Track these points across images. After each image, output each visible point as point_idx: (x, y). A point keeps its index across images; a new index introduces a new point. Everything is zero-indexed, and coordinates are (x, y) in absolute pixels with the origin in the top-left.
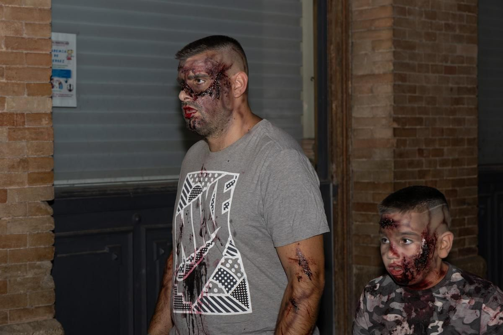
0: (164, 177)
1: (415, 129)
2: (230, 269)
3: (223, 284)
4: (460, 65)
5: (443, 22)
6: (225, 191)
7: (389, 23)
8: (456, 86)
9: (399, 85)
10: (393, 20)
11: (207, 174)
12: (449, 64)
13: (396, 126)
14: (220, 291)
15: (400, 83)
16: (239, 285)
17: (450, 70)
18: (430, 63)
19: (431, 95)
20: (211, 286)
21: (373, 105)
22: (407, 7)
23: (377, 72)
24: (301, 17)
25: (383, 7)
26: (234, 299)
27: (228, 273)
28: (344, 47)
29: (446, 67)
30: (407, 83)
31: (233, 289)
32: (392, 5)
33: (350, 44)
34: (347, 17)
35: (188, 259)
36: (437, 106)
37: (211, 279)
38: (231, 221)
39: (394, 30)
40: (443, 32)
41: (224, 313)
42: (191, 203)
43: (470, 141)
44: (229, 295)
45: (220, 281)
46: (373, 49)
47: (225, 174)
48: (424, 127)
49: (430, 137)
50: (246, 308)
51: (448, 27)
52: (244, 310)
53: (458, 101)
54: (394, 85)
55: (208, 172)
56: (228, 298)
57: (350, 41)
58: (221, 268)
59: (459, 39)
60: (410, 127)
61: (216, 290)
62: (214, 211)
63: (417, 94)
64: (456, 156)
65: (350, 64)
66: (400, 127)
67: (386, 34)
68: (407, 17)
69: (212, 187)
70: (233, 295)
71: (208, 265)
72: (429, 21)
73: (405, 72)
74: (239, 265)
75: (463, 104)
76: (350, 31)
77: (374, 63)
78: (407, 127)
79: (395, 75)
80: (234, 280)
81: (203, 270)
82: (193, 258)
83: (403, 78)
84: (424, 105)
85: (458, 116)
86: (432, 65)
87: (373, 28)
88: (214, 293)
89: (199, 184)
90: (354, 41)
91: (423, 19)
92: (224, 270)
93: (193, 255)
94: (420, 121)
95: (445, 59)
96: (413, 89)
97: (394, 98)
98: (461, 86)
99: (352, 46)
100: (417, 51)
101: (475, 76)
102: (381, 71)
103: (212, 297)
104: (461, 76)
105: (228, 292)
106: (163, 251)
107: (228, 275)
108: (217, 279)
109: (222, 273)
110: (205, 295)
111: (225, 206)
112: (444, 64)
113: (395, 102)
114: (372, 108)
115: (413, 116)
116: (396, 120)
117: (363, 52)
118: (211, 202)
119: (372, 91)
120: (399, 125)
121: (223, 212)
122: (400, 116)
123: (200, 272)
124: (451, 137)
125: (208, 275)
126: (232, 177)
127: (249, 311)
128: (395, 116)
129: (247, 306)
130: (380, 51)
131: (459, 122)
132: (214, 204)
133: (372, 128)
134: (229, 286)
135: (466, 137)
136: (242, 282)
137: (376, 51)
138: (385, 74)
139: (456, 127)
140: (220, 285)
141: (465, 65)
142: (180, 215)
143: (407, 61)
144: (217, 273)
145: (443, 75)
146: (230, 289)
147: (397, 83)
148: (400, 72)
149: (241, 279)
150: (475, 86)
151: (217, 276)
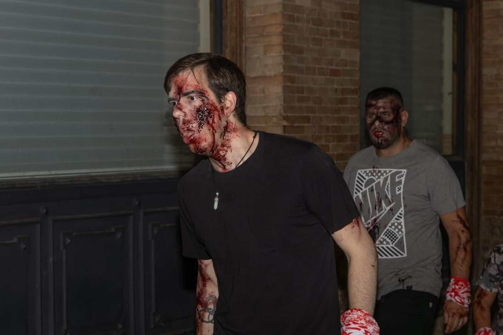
0: (70, 172)
1: (303, 126)
2: (394, 229)
3: (390, 239)
4: (344, 68)
5: (329, 29)
6: (397, 180)
7: (280, 30)
8: (340, 87)
9: (289, 87)
10: (282, 27)
11: (379, 171)
12: (334, 67)
13: (285, 123)
14: (388, 243)
15: (289, 84)
16: (400, 239)
17: (335, 73)
18: (317, 66)
19: (317, 95)
20: (382, 240)
21: (265, 105)
22: (296, 15)
23: (268, 74)
24: (199, 22)
25: (274, 14)
26: (396, 248)
27: (393, 232)
28: (238, 51)
29: (331, 70)
30: (296, 85)
31: (396, 242)
32: (282, 12)
33: (244, 49)
34: (241, 23)
35: (366, 223)
36: (323, 105)
37: (382, 236)
38: (404, 198)
39: (284, 35)
40: (329, 37)
41: (390, 257)
42: (367, 189)
43: (353, 138)
44: (393, 245)
45: (388, 237)
46: (265, 53)
47: (394, 170)
48: (311, 125)
49: (317, 134)
50: (403, 253)
51: (333, 33)
52: (402, 255)
53: (342, 101)
54: (284, 86)
55: (380, 170)
56: (392, 247)
57: (244, 45)
58: (389, 229)
59: (343, 44)
60: (298, 125)
61: (385, 243)
62: (389, 193)
63: (305, 95)
64: (341, 151)
65: (244, 67)
66: (289, 124)
67: (277, 40)
68: (296, 24)
69: (386, 179)
70: (396, 246)
71: (380, 228)
72: (316, 27)
73: (294, 75)
74: (402, 226)
75: (347, 104)
76: (244, 36)
77: (266, 66)
78: (296, 125)
79: (285, 76)
80: (397, 237)
81: (376, 230)
82: (369, 223)
83: (292, 80)
84: (311, 105)
85: (342, 115)
86: (319, 68)
87: (265, 34)
88: (383, 244)
89: (372, 177)
90: (247, 45)
91: (311, 26)
92: (391, 230)
93: (369, 221)
94: (307, 119)
95: (331, 62)
96: (301, 90)
97: (284, 99)
98: (345, 87)
99: (246, 49)
100: (304, 55)
101: (357, 78)
102: (272, 73)
103: (383, 248)
104: (345, 78)
105: (392, 243)
106: (69, 241)
107: (393, 233)
108: (386, 236)
109: (389, 232)
110: (377, 246)
111: (398, 189)
112: (330, 67)
113: (284, 102)
114: (264, 107)
115: (301, 115)
116: (285, 118)
117: (256, 56)
118: (386, 187)
119: (263, 92)
120: (288, 123)
121: (397, 193)
122: (289, 115)
123: (374, 232)
124: (336, 134)
125: (380, 233)
126: (401, 172)
127: (405, 255)
128: (285, 114)
129: (404, 252)
130: (271, 55)
131: (343, 120)
132: (389, 189)
133: (263, 125)
134: (393, 240)
135: (349, 134)
136: (401, 238)
137: (268, 55)
138: (275, 76)
139: (341, 125)
140: (388, 240)
141: (348, 68)
142: (358, 197)
143: (296, 64)
144: (386, 232)
145: (328, 77)
146: (394, 242)
147: (286, 84)
148: (290, 74)
149: (401, 236)
150: (357, 87)
151: (386, 234)
